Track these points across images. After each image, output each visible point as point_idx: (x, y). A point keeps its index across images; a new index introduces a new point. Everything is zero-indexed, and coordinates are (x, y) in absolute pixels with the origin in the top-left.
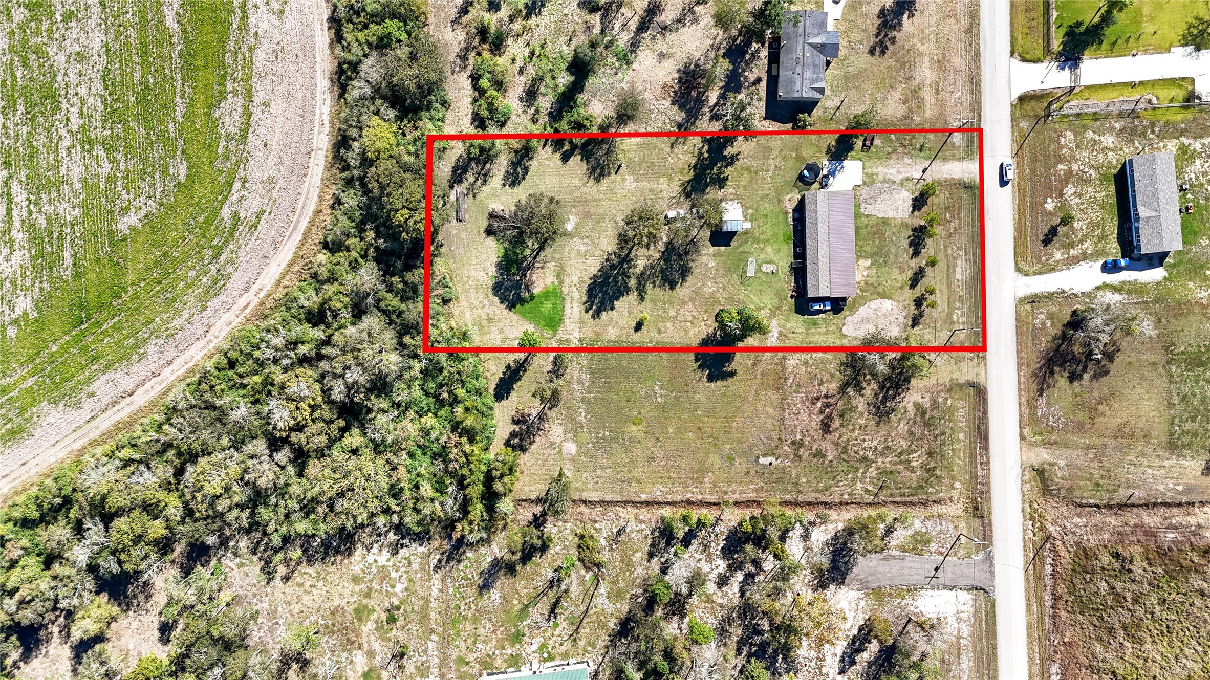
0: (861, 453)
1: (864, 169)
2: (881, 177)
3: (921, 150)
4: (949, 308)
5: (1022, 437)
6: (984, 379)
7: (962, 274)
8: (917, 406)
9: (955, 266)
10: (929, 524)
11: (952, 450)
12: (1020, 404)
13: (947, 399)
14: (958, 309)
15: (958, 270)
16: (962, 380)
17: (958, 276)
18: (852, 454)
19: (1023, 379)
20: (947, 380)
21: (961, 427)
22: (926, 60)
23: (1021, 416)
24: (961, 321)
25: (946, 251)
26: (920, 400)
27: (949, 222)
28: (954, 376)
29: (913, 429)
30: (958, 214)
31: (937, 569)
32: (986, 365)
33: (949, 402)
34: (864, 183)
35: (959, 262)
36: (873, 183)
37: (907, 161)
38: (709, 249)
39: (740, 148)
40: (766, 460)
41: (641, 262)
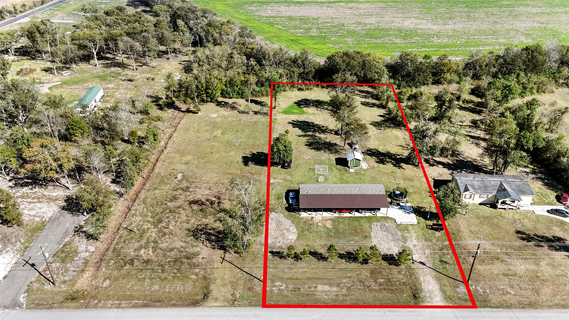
0: (166, 220)
1: (411, 225)
2: (407, 235)
3: (441, 261)
4: (288, 279)
6: (209, 305)
7: (322, 292)
8: (196, 255)
9: (330, 285)
10: (80, 263)
11: (144, 279)
13: (197, 274)
14: (287, 287)
15: (327, 288)
16: (213, 287)
17: (320, 288)
18: (167, 215)
20: (216, 275)
21: (165, 287)
22: (533, 267)
24: (274, 289)
25: (345, 278)
26: (201, 256)
27: (376, 281)
28: (218, 281)
29: (175, 250)
30: (384, 289)
31: (33, 265)
32: (225, 306)
33: (193, 277)
34: (398, 225)
35: (335, 289)
36: (400, 230)
37: (428, 252)
38: (333, 157)
39: (408, 169)
40: (180, 176)
41: (322, 136)
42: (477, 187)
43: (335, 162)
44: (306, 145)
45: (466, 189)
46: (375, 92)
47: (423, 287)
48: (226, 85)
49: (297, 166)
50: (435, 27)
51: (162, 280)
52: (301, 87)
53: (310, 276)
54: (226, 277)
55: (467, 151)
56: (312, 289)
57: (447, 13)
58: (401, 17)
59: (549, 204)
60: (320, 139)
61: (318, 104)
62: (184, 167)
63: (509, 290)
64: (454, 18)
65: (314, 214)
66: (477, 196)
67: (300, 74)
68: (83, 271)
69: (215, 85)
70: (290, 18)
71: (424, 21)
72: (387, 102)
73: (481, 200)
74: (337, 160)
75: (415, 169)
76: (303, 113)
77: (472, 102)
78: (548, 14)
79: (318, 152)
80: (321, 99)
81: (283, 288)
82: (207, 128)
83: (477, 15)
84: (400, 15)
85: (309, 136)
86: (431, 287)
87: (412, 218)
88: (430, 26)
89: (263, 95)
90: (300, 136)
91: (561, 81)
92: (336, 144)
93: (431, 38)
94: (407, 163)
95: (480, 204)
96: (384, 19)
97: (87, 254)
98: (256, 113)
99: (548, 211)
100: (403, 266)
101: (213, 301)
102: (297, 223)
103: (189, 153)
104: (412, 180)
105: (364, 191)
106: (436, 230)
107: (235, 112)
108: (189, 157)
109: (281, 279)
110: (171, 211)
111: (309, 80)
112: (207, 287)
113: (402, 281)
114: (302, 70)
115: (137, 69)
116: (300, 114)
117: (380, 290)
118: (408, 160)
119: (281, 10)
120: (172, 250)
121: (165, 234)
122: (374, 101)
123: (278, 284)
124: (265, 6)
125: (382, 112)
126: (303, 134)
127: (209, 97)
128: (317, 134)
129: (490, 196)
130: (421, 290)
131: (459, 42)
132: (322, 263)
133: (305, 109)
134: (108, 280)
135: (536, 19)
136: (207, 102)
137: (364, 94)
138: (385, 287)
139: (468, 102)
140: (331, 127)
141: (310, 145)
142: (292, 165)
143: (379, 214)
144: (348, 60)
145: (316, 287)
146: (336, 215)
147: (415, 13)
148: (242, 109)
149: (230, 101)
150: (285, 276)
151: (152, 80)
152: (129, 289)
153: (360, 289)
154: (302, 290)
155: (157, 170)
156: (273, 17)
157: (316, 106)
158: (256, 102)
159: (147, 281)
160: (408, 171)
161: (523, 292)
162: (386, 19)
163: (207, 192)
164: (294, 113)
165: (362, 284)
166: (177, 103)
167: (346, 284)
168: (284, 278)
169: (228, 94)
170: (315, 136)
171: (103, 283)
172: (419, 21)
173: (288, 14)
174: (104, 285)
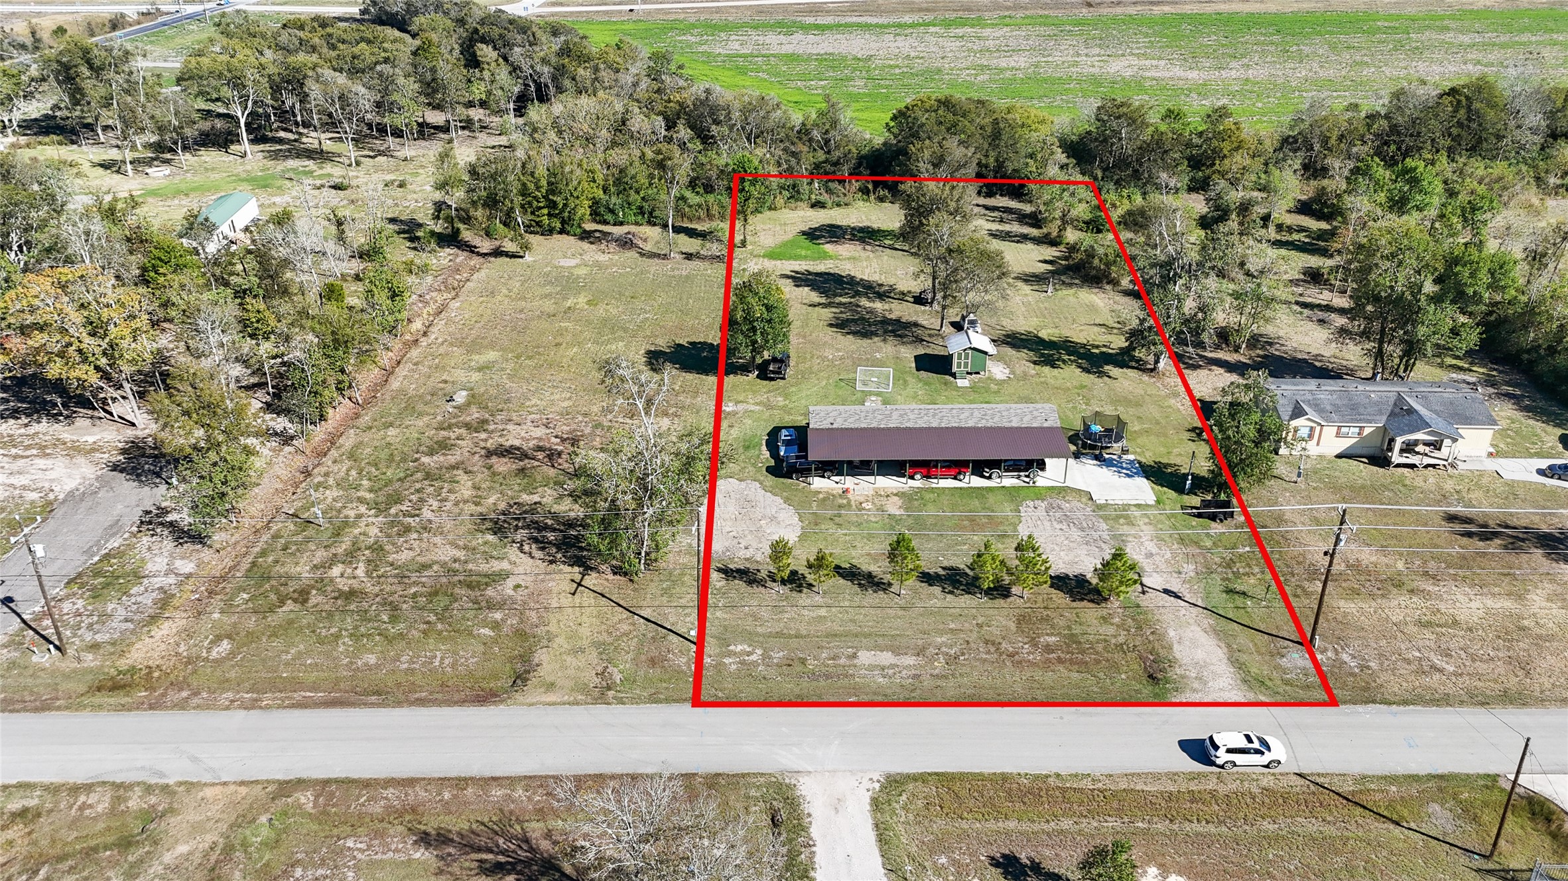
0: (414, 498)
1: (1138, 506)
2: (1125, 529)
3: (1229, 591)
4: (770, 635)
5: (286, 787)
6: (530, 700)
7: (871, 668)
8: (497, 578)
9: (896, 651)
11: (337, 637)
12: (411, 782)
13: (496, 626)
14: (765, 656)
15: (886, 658)
16: (541, 656)
17: (866, 657)
18: (418, 486)
19: (497, 793)
20: (553, 628)
21: (397, 659)
22: (1508, 604)
23: (367, 784)
24: (727, 661)
25: (941, 633)
26: (510, 583)
27: (1034, 643)
28: (560, 640)
29: (435, 568)
30: (1060, 660)
31: (7, 600)
32: (576, 703)
33: (486, 631)
34: (1100, 507)
35: (910, 660)
36: (1106, 519)
37: (1189, 569)
38: (908, 353)
39: (1125, 380)
40: (461, 397)
41: (878, 306)
42: (1329, 408)
43: (914, 365)
44: (831, 325)
45: (1298, 412)
46: (1028, 208)
47: (1178, 655)
48: (605, 190)
49: (804, 376)
50: (1193, 75)
51: (390, 640)
52: (821, 198)
53: (836, 628)
54: (585, 631)
55: (1295, 338)
56: (843, 661)
57: (1223, 46)
58: (1099, 55)
59: (1539, 455)
60: (871, 311)
61: (867, 235)
62: (476, 376)
63: (1437, 661)
64: (1243, 56)
65: (849, 482)
66: (1330, 431)
67: (817, 166)
68: (154, 619)
69: (575, 183)
70: (793, 58)
71: (1162, 63)
72: (1062, 229)
73: (1343, 445)
74: (917, 358)
75: (1145, 378)
76: (825, 256)
77: (1301, 229)
78: (1503, 46)
79: (866, 342)
80: (875, 226)
81: (754, 657)
82: (548, 289)
83: (1306, 50)
84: (1097, 51)
85: (840, 304)
86: (1200, 655)
87: (1142, 490)
88: (1178, 71)
89: (710, 216)
90: (813, 305)
91: (1553, 181)
92: (916, 325)
93: (1183, 97)
94: (1122, 365)
95: (1339, 456)
96: (1050, 59)
97: (172, 580)
98: (689, 256)
99: (1541, 472)
100: (1114, 603)
101: (543, 690)
102: (799, 504)
103: (492, 346)
104: (1138, 405)
105: (996, 419)
106: (1213, 517)
107: (632, 254)
108: (492, 355)
109: (750, 637)
110: (428, 476)
111: (842, 181)
112: (525, 658)
113: (1113, 641)
114: (821, 156)
115: (358, 164)
116: (814, 259)
117: (1047, 665)
118: (1124, 359)
119: (768, 42)
120: (425, 567)
121: (408, 529)
122: (1026, 230)
123: (739, 648)
124: (722, 34)
125: (1050, 252)
126: (823, 300)
127: (555, 216)
128: (864, 302)
129: (1367, 431)
130: (1172, 663)
131: (1260, 105)
132: (873, 598)
133: (828, 247)
134: (225, 642)
135: (1470, 56)
136: (551, 231)
137: (996, 214)
138: (1062, 656)
139: (1290, 229)
140: (902, 286)
141: (840, 325)
142: (790, 372)
143: (1043, 480)
144: (950, 116)
145: (854, 656)
146: (918, 483)
147: (1134, 46)
148: (648, 247)
149: (617, 231)
150: (759, 629)
151: (401, 186)
152: (287, 664)
153: (985, 660)
154: (811, 664)
155: (395, 384)
156: (745, 56)
157: (862, 240)
158: (692, 233)
159: (344, 643)
160: (1126, 383)
161: (1482, 667)
162: (1057, 58)
163: (540, 432)
164: (797, 258)
165: (993, 649)
166: (467, 235)
167: (944, 649)
168: (758, 634)
169: (612, 211)
170: (858, 306)
171: (209, 650)
172: (1147, 62)
173: (788, 49)
174: (214, 654)
